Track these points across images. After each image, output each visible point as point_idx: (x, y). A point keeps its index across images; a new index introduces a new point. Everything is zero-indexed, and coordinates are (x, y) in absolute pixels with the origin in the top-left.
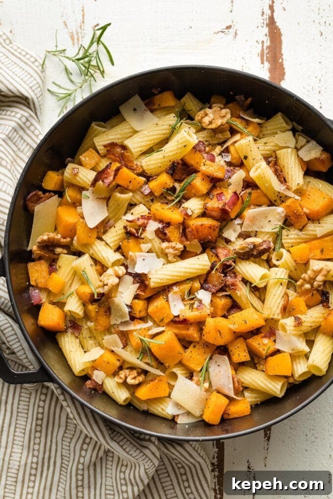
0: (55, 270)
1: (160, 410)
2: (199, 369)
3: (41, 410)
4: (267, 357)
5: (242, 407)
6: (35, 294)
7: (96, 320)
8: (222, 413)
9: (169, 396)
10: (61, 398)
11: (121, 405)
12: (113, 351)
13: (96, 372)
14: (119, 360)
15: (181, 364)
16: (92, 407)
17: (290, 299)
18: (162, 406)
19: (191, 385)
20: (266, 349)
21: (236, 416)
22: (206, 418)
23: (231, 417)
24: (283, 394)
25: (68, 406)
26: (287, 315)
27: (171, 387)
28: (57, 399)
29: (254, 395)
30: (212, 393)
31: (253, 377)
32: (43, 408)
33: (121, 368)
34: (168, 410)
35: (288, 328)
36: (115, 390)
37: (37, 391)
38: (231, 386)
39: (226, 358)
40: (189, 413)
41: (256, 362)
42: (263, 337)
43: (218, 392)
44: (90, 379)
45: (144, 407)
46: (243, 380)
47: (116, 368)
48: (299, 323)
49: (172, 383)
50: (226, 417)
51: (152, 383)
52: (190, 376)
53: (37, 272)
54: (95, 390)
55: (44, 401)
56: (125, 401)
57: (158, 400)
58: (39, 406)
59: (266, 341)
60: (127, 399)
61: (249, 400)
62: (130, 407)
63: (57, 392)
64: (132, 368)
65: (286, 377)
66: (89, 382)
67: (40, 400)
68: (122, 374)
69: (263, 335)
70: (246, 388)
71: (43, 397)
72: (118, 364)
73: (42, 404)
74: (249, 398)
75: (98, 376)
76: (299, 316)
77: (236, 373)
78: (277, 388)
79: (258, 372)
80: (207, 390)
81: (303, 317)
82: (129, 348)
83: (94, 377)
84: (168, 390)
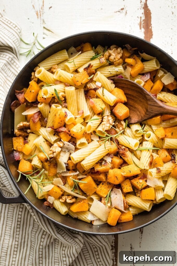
0: (27, 143)
1: (84, 218)
2: (105, 196)
3: (20, 217)
4: (141, 190)
5: (128, 216)
6: (16, 154)
7: (49, 170)
8: (117, 220)
9: (89, 210)
10: (31, 211)
11: (63, 215)
12: (58, 187)
13: (49, 197)
14: (62, 191)
15: (95, 193)
16: (47, 216)
17: (154, 158)
18: (85, 216)
19: (101, 204)
20: (141, 185)
21: (125, 221)
22: (109, 222)
23: (122, 221)
24: (150, 209)
25: (34, 215)
26: (152, 167)
27: (90, 206)
28: (29, 211)
29: (134, 210)
30: (112, 209)
31: (134, 200)
32: (21, 215)
33: (63, 195)
34: (89, 217)
35: (153, 174)
36: (60, 207)
37: (18, 206)
38: (123, 205)
39: (120, 190)
40: (99, 220)
41: (136, 192)
42: (139, 179)
43: (115, 208)
44: (46, 201)
45: (75, 216)
46: (128, 202)
47: (60, 195)
48: (159, 171)
49: (90, 203)
50: (120, 221)
51: (79, 203)
52: (100, 199)
53: (18, 143)
54: (49, 206)
55: (22, 212)
56: (65, 213)
57: (83, 212)
58: (19, 215)
59: (141, 181)
60: (66, 212)
61: (132, 212)
62: (67, 216)
63: (29, 208)
64: (69, 195)
65: (152, 200)
66: (45, 202)
67: (19, 211)
68: (64, 198)
69: (139, 178)
70: (130, 206)
71: (21, 210)
72: (61, 193)
73: (20, 213)
74: (132, 211)
75: (51, 199)
76: (159, 167)
77: (125, 198)
78: (147, 206)
79: (136, 197)
80: (110, 207)
81: (161, 168)
82: (67, 185)
83: (48, 200)
84: (88, 207)
